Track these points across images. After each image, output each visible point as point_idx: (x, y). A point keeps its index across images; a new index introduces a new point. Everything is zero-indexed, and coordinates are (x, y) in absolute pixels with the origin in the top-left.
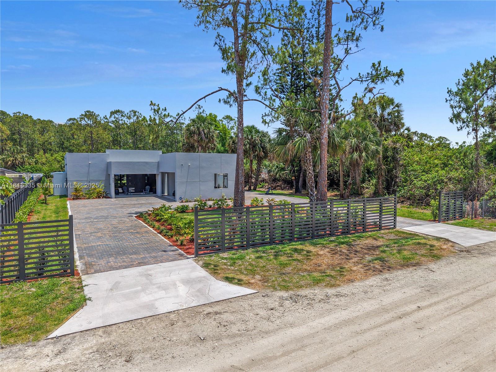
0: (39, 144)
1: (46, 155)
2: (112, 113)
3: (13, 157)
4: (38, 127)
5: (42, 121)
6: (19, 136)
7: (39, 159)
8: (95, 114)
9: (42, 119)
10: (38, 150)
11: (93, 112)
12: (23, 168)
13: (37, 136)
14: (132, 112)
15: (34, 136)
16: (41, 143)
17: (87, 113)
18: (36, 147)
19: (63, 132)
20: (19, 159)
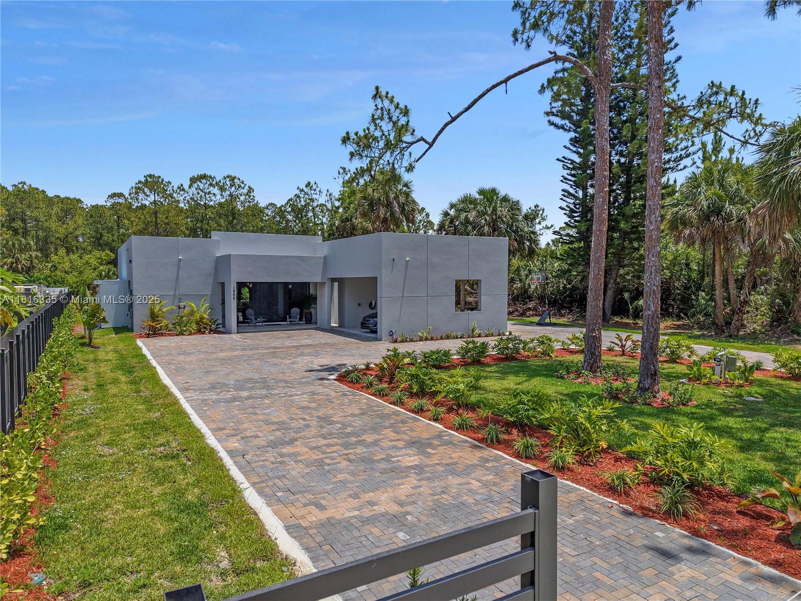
0: (58, 238)
1: (72, 256)
2: (193, 180)
3: (13, 258)
4: (55, 210)
5: (64, 199)
6: (23, 223)
7: (59, 263)
8: (163, 180)
9: (62, 196)
10: (56, 249)
11: (160, 177)
12: (31, 277)
13: (53, 225)
14: (228, 179)
15: (50, 224)
16: (62, 236)
17: (148, 178)
18: (51, 243)
19: (100, 217)
20: (23, 262)
